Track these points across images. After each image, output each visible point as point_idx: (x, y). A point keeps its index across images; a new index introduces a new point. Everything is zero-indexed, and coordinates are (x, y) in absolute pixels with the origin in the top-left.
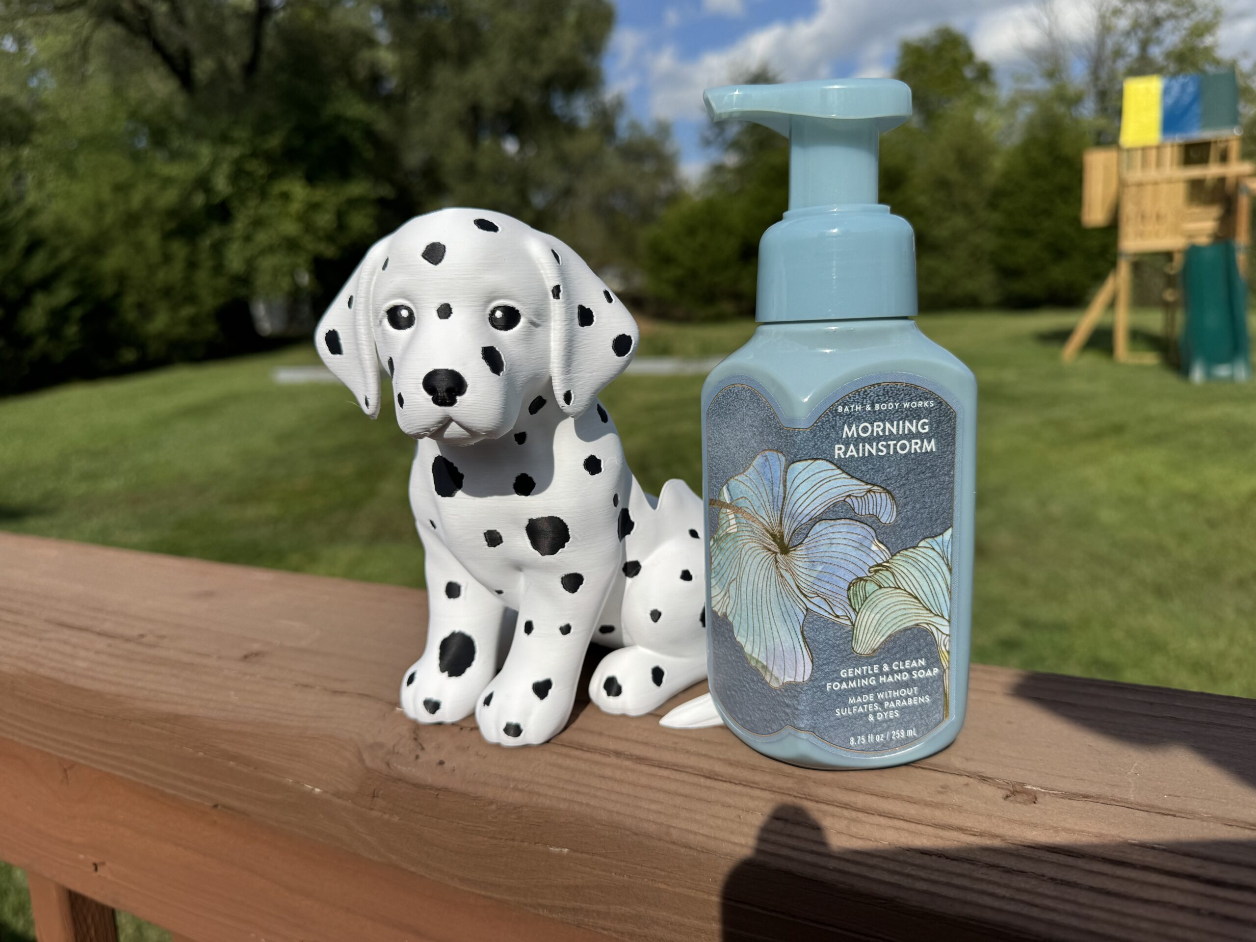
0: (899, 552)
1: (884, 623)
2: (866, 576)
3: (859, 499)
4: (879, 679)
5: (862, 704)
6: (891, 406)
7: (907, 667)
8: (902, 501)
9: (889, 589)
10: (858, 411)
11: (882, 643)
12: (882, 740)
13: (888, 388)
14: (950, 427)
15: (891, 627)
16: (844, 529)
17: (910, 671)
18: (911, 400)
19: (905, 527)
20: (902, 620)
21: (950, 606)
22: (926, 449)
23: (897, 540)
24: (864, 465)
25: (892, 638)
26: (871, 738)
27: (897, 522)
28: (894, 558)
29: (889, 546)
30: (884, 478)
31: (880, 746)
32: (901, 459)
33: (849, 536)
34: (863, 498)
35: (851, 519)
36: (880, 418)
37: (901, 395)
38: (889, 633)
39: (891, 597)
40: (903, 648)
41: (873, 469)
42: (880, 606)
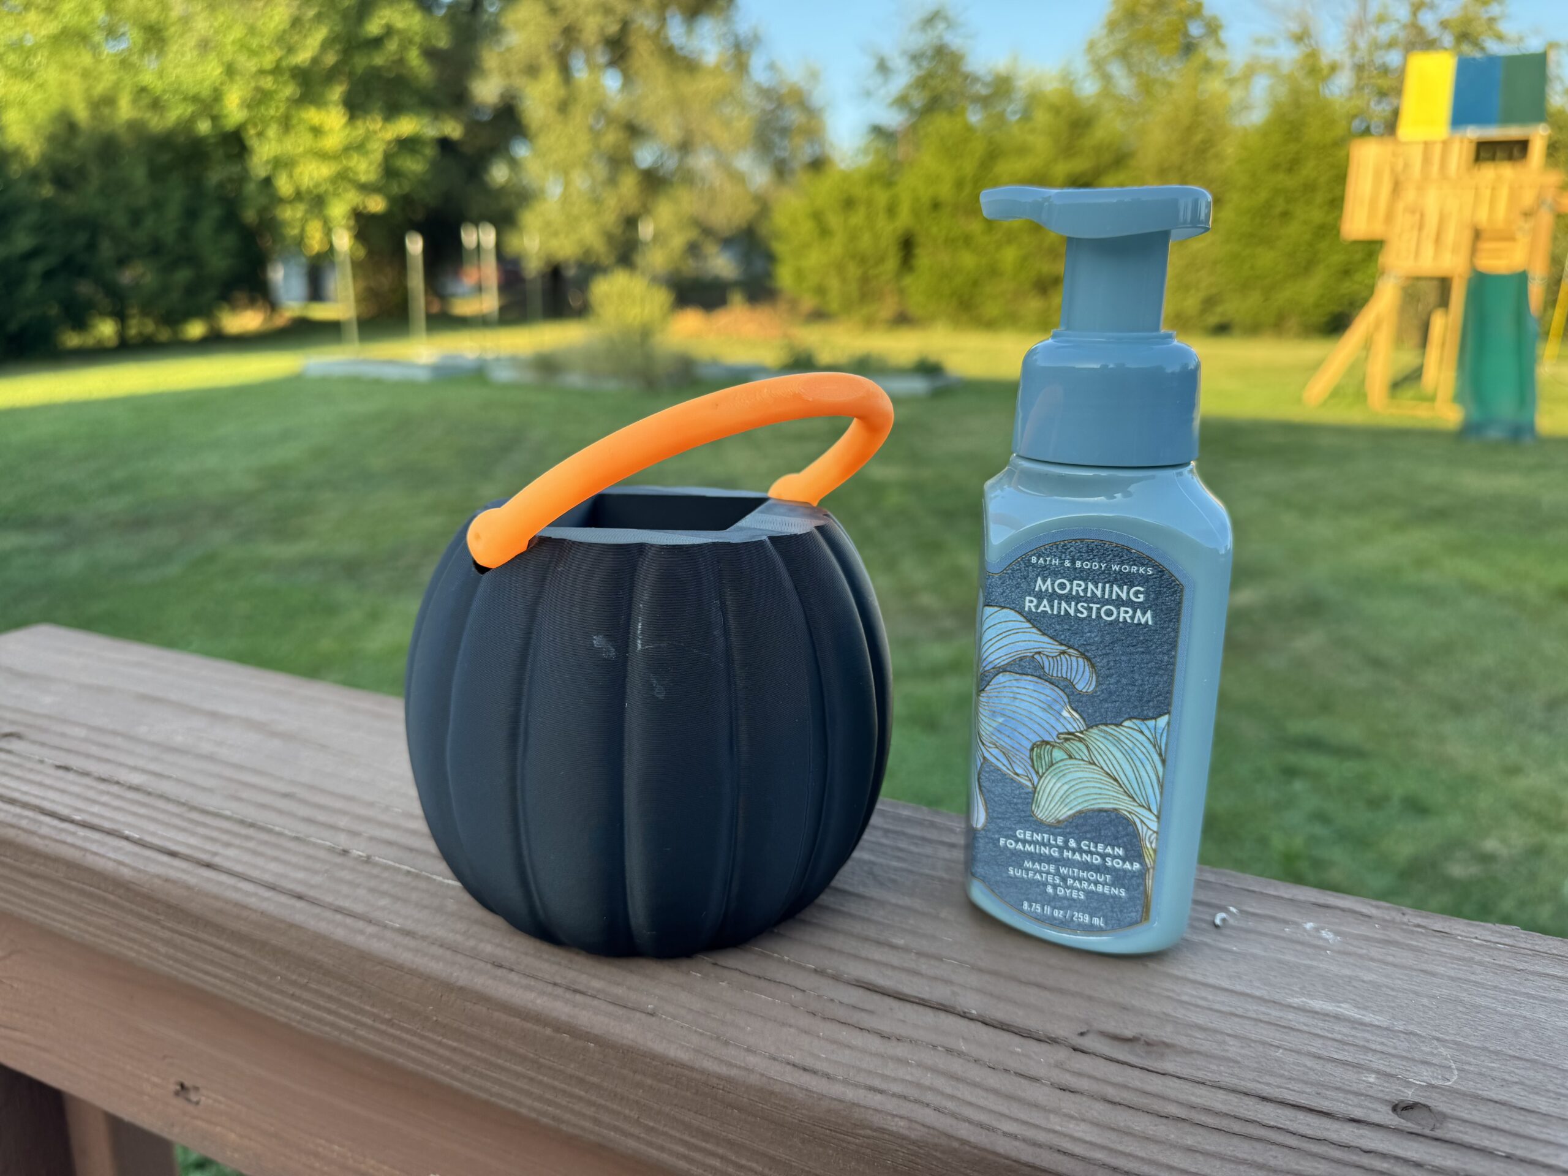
0: (1097, 726)
1: (1073, 797)
2: (1053, 740)
3: (1050, 659)
4: (1063, 852)
5: (1041, 872)
6: (1095, 566)
7: (1099, 850)
8: (1104, 672)
9: (1082, 762)
10: (1055, 564)
11: (1069, 817)
12: (1060, 916)
13: (1093, 545)
14: (1174, 601)
15: (1082, 802)
16: (1031, 686)
17: (1103, 856)
18: (1122, 563)
19: (1105, 700)
20: (1096, 799)
21: (1161, 801)
22: (1139, 620)
23: (1095, 712)
24: (1059, 624)
25: (1083, 815)
26: (1048, 910)
27: (1096, 692)
28: (1091, 730)
29: (1085, 715)
30: (1082, 642)
31: (1058, 922)
32: (1105, 626)
33: (1035, 695)
34: (1055, 659)
35: (1039, 677)
36: (1081, 576)
37: (1109, 555)
38: (1079, 808)
39: (1083, 771)
40: (1096, 829)
41: (1069, 630)
42: (1069, 777)
